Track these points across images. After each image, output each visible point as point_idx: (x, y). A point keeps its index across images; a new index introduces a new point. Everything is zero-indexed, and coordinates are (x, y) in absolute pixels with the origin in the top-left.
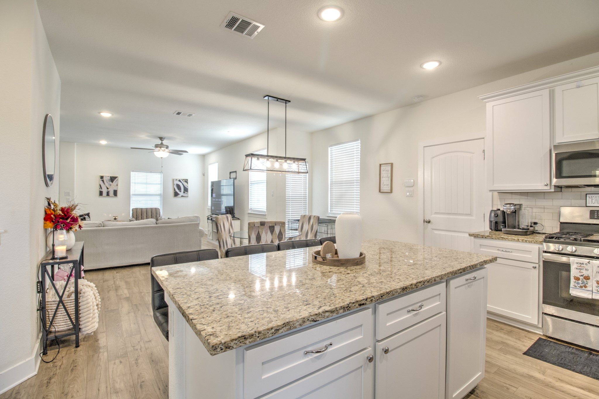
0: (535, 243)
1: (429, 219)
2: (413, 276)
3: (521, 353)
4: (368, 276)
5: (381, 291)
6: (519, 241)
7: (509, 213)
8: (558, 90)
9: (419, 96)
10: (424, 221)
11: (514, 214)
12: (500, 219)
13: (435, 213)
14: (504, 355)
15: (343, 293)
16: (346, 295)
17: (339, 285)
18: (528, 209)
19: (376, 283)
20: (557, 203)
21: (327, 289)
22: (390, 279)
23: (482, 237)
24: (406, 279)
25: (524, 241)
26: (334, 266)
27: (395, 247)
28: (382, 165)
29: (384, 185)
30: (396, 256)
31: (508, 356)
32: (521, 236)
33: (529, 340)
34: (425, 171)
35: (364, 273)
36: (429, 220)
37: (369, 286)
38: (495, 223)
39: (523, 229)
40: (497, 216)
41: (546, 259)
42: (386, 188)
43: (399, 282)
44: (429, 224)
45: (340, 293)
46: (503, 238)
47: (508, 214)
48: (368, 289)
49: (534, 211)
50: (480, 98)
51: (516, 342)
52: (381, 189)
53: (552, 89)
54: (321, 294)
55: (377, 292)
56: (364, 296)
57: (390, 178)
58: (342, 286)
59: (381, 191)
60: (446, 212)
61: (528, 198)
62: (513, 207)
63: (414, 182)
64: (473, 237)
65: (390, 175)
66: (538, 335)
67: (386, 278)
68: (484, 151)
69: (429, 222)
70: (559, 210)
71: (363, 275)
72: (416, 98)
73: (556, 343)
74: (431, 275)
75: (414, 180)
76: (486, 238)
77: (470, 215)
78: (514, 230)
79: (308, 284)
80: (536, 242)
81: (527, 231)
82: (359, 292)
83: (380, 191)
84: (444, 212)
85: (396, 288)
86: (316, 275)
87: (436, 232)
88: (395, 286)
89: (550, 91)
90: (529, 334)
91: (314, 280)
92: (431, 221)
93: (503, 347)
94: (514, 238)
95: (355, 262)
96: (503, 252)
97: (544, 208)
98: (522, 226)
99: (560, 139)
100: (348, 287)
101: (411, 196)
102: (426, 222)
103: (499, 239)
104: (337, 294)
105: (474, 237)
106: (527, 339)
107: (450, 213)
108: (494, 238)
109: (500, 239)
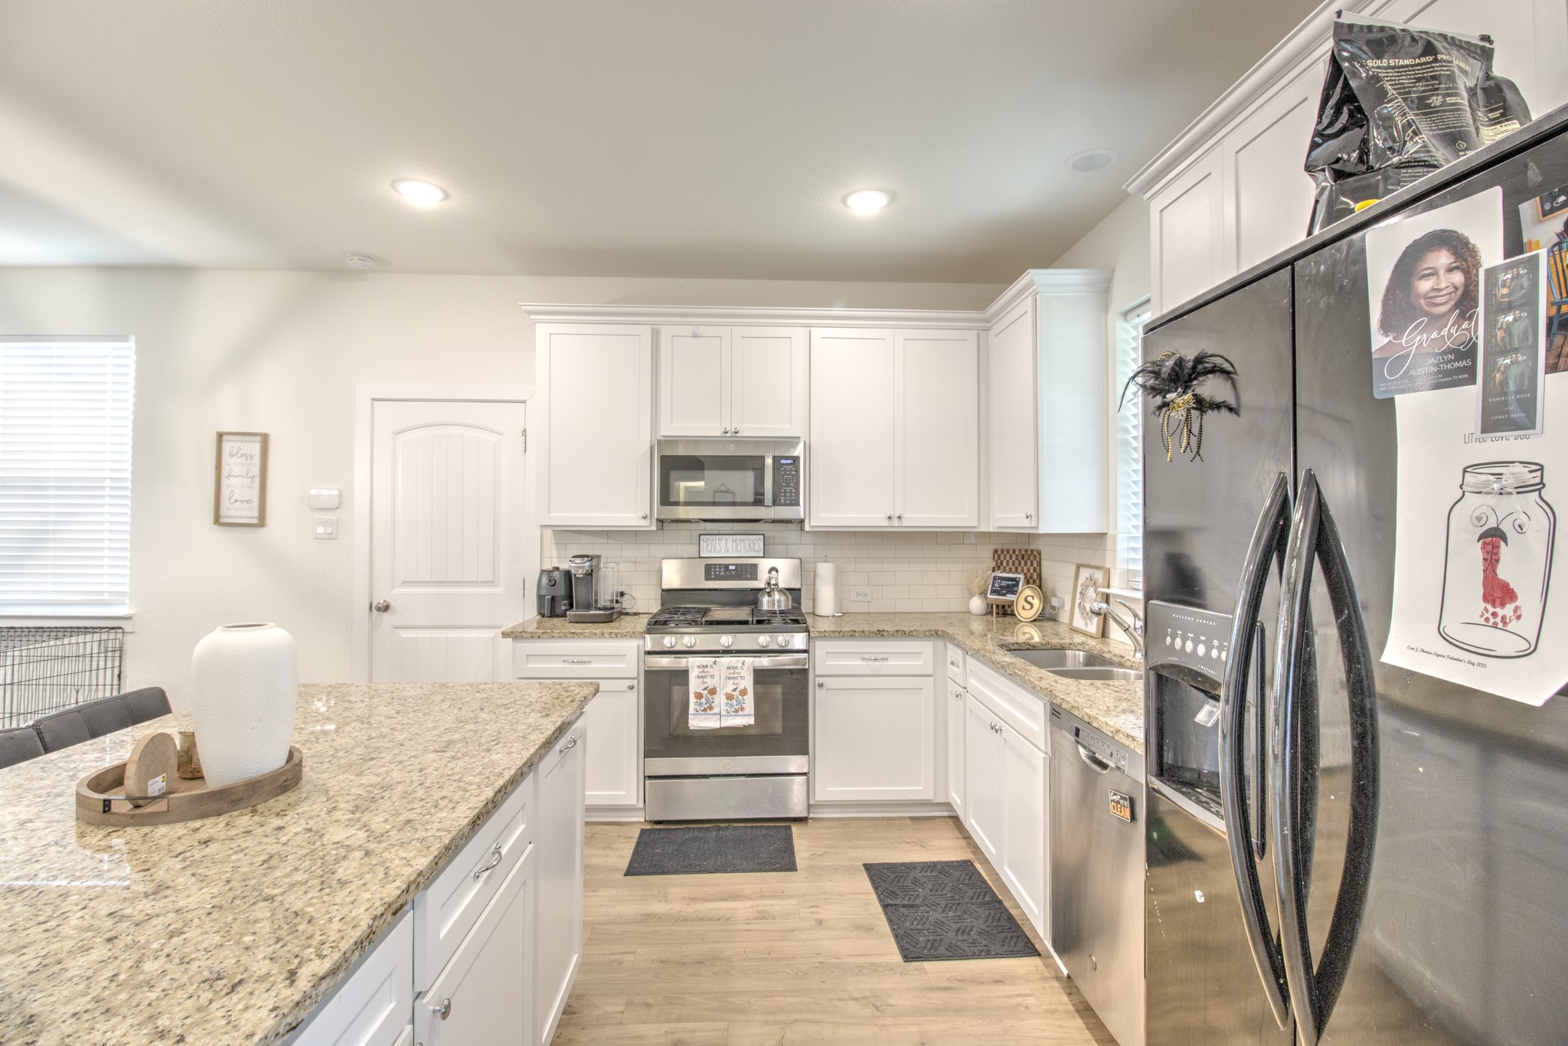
0: (631, 637)
1: (385, 601)
2: (472, 778)
3: (620, 876)
4: (351, 816)
5: (432, 849)
6: (605, 637)
7: (581, 576)
8: (666, 332)
9: (364, 257)
10: (371, 607)
11: (589, 577)
12: (561, 590)
13: (403, 582)
14: (594, 894)
15: (326, 898)
16: (338, 900)
17: (286, 876)
18: (611, 565)
19: (394, 832)
20: (656, 550)
21: (254, 904)
22: (423, 806)
23: (530, 635)
24: (462, 792)
25: (613, 635)
26: (204, 816)
27: (350, 702)
28: (225, 438)
29: (232, 500)
30: (378, 732)
31: (603, 893)
32: (604, 624)
33: (626, 840)
34: (375, 466)
35: (330, 812)
36: (385, 604)
37: (384, 845)
38: (550, 601)
39: (605, 609)
40: (553, 584)
41: (650, 667)
42: (239, 508)
43: (454, 808)
44: (386, 616)
45: (314, 901)
46: (573, 633)
47: (576, 578)
48: (386, 855)
49: (621, 569)
50: (523, 307)
51: (606, 856)
52: (224, 511)
53: (658, 327)
54: (252, 931)
55: (425, 856)
56: (398, 883)
57: (257, 480)
58: (299, 877)
59: (223, 520)
60: (433, 580)
61: (610, 541)
62: (587, 564)
63: (340, 495)
64: (511, 639)
65: (256, 470)
66: (637, 826)
67: (410, 807)
68: (525, 431)
69: (386, 608)
70: (659, 564)
71: (334, 818)
72: (356, 260)
73: (668, 829)
74: (511, 763)
75: (340, 490)
76: (539, 637)
77: (491, 583)
78: (591, 612)
79: (158, 916)
80: (633, 635)
81: (613, 613)
82: (370, 875)
83: (217, 520)
84: (429, 580)
85: (461, 827)
86: (160, 872)
87: (405, 634)
88: (455, 823)
89: (652, 329)
90: (623, 828)
91: (168, 892)
92: (393, 604)
93: (587, 877)
94: (596, 631)
95: (279, 783)
96: (573, 666)
97: (635, 562)
98: (601, 604)
99: (667, 430)
100: (319, 872)
101: (330, 537)
102: (379, 609)
103: (566, 637)
104: (310, 909)
105: (513, 639)
106: (623, 841)
107: (444, 580)
108: (557, 635)
109: (569, 636)
